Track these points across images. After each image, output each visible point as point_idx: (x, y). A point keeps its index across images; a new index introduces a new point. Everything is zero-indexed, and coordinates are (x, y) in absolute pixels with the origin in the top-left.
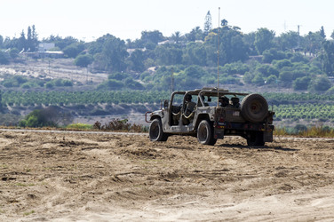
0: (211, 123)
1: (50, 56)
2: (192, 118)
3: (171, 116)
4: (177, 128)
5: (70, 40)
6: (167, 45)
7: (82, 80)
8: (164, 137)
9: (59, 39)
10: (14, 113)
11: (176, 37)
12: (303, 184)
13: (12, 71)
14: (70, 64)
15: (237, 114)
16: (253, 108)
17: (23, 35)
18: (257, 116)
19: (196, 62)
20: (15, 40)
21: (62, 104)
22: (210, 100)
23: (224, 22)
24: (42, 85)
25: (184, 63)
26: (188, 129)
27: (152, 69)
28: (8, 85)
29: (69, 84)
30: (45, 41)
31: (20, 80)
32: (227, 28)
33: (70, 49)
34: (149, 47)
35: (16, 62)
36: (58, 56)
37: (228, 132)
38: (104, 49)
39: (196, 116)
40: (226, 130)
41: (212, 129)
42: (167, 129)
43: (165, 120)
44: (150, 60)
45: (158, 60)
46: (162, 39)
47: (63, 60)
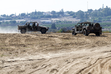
0: (86, 30)
1: (67, 16)
2: (82, 29)
3: (77, 29)
4: (78, 32)
5: (71, 12)
6: (94, 12)
7: (74, 21)
8: (76, 34)
9: (69, 12)
10: (58, 29)
11: (96, 10)
12: (99, 45)
13: (58, 19)
14: (71, 17)
15: (93, 28)
16: (97, 26)
17: (60, 11)
18: (98, 28)
19: (100, 16)
20: (59, 12)
21: (69, 27)
22: (86, 25)
23: (107, 6)
24: (65, 22)
25: (98, 16)
26: (81, 32)
27: (90, 18)
28: (57, 23)
29: (71, 22)
30: (66, 12)
31: (60, 21)
32: (107, 8)
33: (71, 14)
34: (90, 13)
35: (59, 17)
36: (69, 16)
37: (91, 32)
38: (79, 14)
39: (83, 29)
40: (90, 32)
41: (87, 32)
42: (76, 32)
43: (76, 30)
44: (90, 16)
45: (92, 16)
46: (93, 11)
47: (70, 17)
